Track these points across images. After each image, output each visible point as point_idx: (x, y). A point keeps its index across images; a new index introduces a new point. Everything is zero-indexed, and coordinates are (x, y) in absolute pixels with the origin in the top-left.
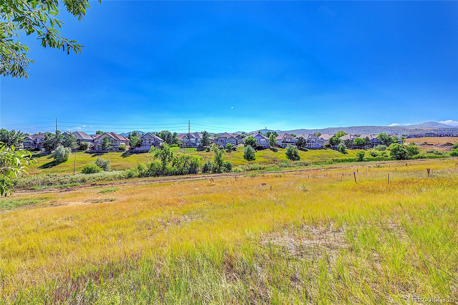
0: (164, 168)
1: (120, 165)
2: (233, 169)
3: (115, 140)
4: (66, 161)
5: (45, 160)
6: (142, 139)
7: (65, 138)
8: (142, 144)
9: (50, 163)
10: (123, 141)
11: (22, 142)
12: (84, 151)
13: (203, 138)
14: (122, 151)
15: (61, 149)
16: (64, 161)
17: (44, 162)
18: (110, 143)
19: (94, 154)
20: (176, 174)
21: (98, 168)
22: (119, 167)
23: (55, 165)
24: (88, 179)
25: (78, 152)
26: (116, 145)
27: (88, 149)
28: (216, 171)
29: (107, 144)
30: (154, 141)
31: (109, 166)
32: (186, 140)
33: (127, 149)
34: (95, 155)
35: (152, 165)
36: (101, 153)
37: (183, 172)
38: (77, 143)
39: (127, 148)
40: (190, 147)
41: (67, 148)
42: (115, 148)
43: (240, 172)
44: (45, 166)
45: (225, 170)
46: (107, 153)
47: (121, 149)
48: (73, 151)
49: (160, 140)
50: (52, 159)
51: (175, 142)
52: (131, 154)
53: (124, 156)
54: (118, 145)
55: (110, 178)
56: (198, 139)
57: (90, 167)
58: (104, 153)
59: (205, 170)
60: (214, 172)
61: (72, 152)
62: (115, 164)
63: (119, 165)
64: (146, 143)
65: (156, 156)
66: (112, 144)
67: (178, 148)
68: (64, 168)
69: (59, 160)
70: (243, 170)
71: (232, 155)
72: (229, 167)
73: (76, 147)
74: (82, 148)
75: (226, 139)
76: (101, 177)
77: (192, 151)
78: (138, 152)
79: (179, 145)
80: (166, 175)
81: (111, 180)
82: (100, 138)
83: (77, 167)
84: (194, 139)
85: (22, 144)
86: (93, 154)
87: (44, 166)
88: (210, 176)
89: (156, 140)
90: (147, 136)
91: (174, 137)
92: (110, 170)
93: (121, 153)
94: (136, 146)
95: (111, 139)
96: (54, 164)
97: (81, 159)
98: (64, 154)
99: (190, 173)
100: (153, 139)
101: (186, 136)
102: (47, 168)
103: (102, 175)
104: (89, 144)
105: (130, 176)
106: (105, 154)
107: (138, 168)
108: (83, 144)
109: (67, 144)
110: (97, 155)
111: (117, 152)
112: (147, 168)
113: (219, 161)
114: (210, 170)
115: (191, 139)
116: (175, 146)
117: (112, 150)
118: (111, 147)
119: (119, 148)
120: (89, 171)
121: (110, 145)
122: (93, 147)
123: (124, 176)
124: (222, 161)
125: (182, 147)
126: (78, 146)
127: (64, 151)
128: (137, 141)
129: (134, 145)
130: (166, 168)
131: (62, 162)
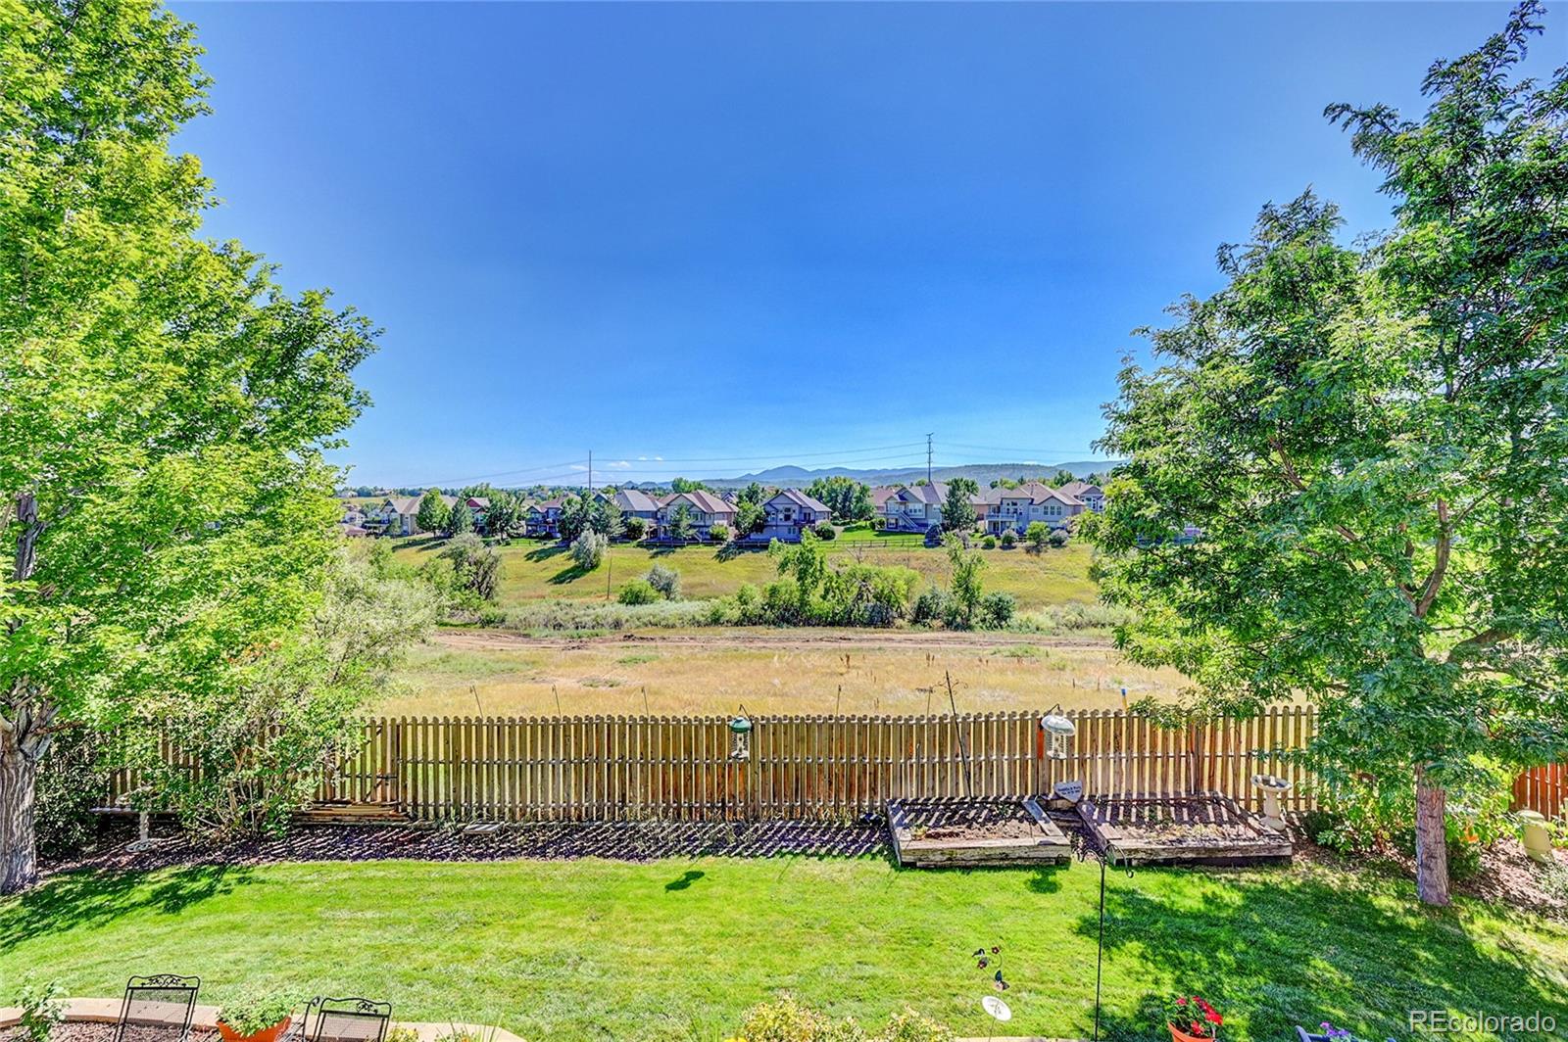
0: (803, 603)
1: (706, 585)
2: (1017, 617)
3: (703, 511)
4: (597, 566)
5: (561, 562)
6: (769, 508)
7: (597, 509)
8: (768, 524)
9: (568, 571)
10: (722, 516)
11: (524, 518)
12: (635, 543)
13: (949, 502)
14: (718, 544)
15: (590, 539)
16: (594, 567)
17: (560, 567)
18: (690, 522)
19: (655, 550)
20: (834, 622)
21: (652, 592)
22: (700, 589)
23: (575, 577)
24: (627, 621)
25: (622, 542)
27: (644, 537)
28: (956, 622)
29: (684, 523)
30: (800, 513)
31: (677, 588)
32: (895, 509)
33: (731, 539)
34: (656, 554)
35: (774, 591)
36: (670, 547)
37: (851, 617)
38: (622, 522)
39: (731, 534)
40: (904, 531)
41: (600, 536)
42: (704, 533)
43: (1038, 629)
44: (559, 579)
45: (983, 621)
46: (682, 547)
47: (716, 539)
48: (613, 540)
49: (814, 511)
50: (573, 563)
51: (862, 514)
52: (740, 553)
53: (722, 557)
54: (708, 527)
55: (670, 622)
56: (934, 506)
57: (636, 589)
58: (676, 547)
59: (922, 614)
60: (949, 625)
61: (609, 545)
62: (697, 580)
63: (702, 585)
64: (778, 520)
65: (783, 566)
66: (696, 524)
67: (869, 535)
68: (593, 584)
69: (585, 566)
70: (1052, 624)
71: (1043, 564)
72: (1000, 613)
73: (617, 531)
74: (632, 533)
75: (1031, 503)
76: (654, 617)
77: (908, 546)
78: (756, 547)
79: (873, 526)
80: (808, 623)
81: (675, 627)
82: (668, 508)
83: (616, 583)
84: (921, 507)
85: (523, 523)
86: (651, 551)
87: (558, 576)
88: (931, 635)
89: (804, 511)
90: (782, 499)
91: (859, 500)
92: (678, 598)
93: (715, 550)
94: (751, 530)
95: (694, 509)
96: (573, 574)
97: (626, 564)
98: (593, 548)
99: (870, 623)
100: (796, 508)
102: (561, 582)
103: (657, 611)
104: (648, 524)
105: (716, 620)
106: (677, 550)
107: (740, 598)
108: (635, 523)
109: (600, 526)
110: (661, 553)
111: (707, 545)
112: (759, 599)
113: (967, 590)
114: (934, 617)
115: (911, 506)
116: (865, 528)
117: (693, 541)
118: (692, 532)
119: (712, 535)
120: (634, 599)
121: (691, 526)
122: (654, 533)
123: (702, 619)
124: (979, 588)
125: (881, 533)
126: (624, 529)
127: (594, 543)
128: (753, 516)
129: (745, 525)
130: (807, 604)
131: (588, 571)
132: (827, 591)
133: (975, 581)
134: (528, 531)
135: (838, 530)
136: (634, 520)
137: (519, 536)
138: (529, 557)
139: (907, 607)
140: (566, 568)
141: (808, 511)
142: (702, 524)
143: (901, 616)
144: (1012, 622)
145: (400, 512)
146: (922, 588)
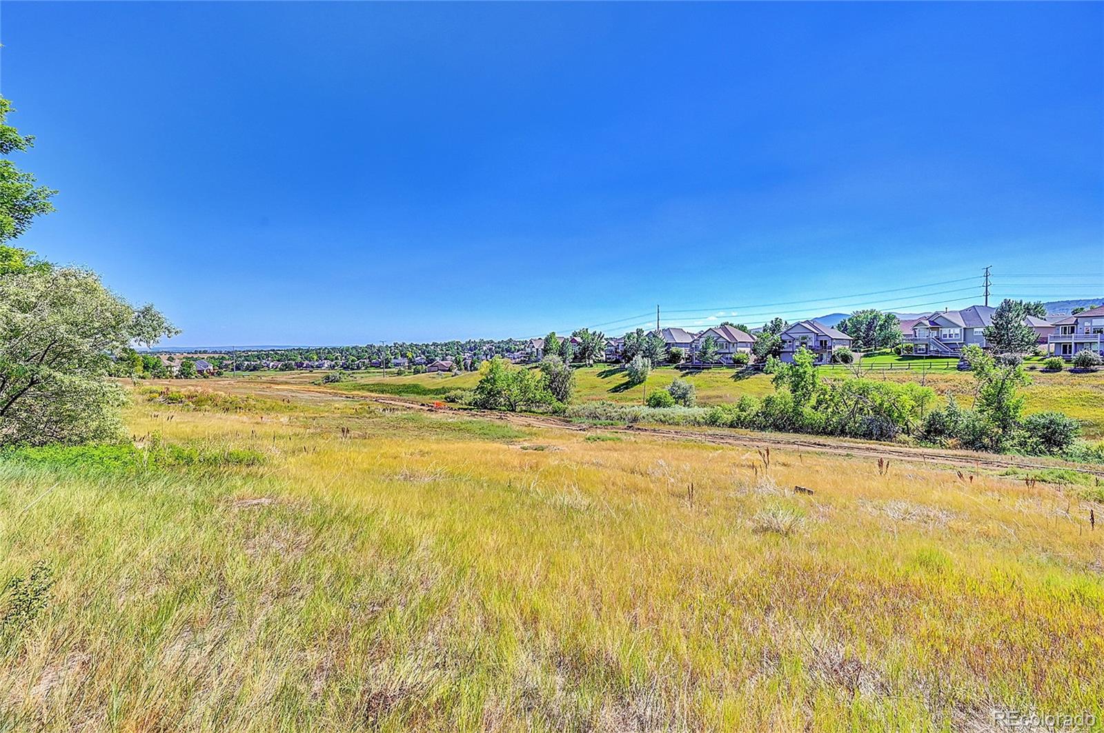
0: (797, 413)
1: (721, 397)
2: (1079, 444)
3: (728, 341)
4: (642, 381)
5: (619, 379)
6: (785, 337)
7: (648, 341)
8: (784, 350)
9: (623, 384)
10: (744, 344)
11: (602, 350)
12: (675, 365)
14: (738, 367)
15: (639, 361)
17: (617, 382)
18: (717, 349)
20: (825, 432)
21: (670, 399)
22: (718, 399)
23: (627, 388)
26: (729, 353)
27: (682, 362)
28: (974, 441)
29: (710, 351)
30: (817, 340)
31: (692, 396)
32: (923, 334)
33: (751, 363)
35: (769, 402)
36: (699, 368)
37: (847, 427)
38: (666, 350)
39: (751, 359)
40: (935, 355)
41: (645, 359)
42: (727, 358)
44: (616, 390)
45: (1023, 444)
46: (708, 369)
47: (738, 362)
48: (656, 364)
49: (832, 339)
50: (627, 379)
51: (887, 340)
52: (754, 374)
53: (737, 378)
54: (732, 353)
55: (676, 421)
56: (975, 330)
57: (660, 396)
58: (703, 369)
59: (934, 431)
61: (653, 367)
62: (714, 393)
63: (712, 397)
64: (795, 347)
65: (779, 379)
66: (722, 351)
69: (635, 380)
73: (662, 357)
74: (673, 359)
76: (666, 416)
77: (936, 369)
79: (897, 352)
81: (678, 424)
82: (701, 339)
84: (957, 331)
85: (603, 353)
86: (684, 372)
87: (616, 388)
89: (821, 339)
90: (798, 329)
91: (885, 327)
92: (690, 404)
93: (734, 371)
94: (767, 355)
95: (721, 340)
96: (627, 386)
97: (663, 380)
98: (641, 369)
99: (868, 435)
100: (812, 335)
101: (927, 322)
102: (617, 391)
104: (685, 352)
106: (705, 371)
107: (740, 406)
108: (674, 351)
109: (649, 353)
110: (691, 373)
111: (728, 367)
112: (756, 407)
113: (999, 409)
114: (950, 436)
115: (945, 331)
116: (888, 354)
117: (719, 364)
118: (716, 357)
119: (734, 360)
120: (657, 403)
121: (717, 353)
122: (689, 358)
123: (702, 420)
124: (1016, 408)
125: (905, 358)
126: (666, 356)
127: (641, 364)
128: (769, 344)
129: (762, 352)
130: (801, 414)
131: (637, 384)
132: (819, 402)
133: (1010, 400)
134: (606, 358)
135: (856, 357)
136: (674, 349)
137: (600, 361)
138: (600, 375)
139: (917, 423)
140: (623, 382)
141: (824, 339)
142: (728, 351)
143: (907, 432)
144: (1071, 448)
145: (536, 347)
146: (936, 405)
